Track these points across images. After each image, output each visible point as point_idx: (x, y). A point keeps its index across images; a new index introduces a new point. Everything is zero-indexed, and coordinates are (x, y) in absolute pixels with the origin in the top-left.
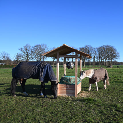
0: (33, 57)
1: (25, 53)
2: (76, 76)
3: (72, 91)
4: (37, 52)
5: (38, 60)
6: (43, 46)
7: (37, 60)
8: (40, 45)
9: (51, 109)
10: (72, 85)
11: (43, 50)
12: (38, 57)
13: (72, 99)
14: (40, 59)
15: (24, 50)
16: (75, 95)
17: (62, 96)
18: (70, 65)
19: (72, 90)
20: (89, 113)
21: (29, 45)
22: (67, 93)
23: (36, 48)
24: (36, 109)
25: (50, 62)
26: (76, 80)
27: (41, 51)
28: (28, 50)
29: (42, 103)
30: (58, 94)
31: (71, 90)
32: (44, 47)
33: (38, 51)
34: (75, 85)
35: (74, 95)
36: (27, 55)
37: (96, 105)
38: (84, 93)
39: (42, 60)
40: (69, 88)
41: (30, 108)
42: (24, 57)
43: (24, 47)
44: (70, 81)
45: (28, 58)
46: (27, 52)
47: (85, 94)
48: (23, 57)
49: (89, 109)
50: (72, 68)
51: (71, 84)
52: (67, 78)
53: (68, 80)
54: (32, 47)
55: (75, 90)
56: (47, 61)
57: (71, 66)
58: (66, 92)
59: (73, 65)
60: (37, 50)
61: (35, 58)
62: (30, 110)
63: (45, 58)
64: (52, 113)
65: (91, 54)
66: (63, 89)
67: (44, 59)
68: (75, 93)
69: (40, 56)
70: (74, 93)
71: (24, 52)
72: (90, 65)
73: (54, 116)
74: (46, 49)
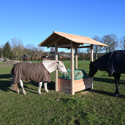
5: (108, 51)
21: (97, 36)
32: (113, 37)
36: (96, 47)
45: (97, 50)
61: (104, 49)
74: (115, 39)
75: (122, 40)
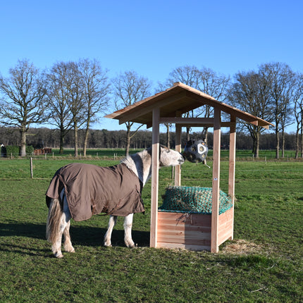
0: (47, 112)
1: (15, 99)
2: (214, 185)
3: (201, 236)
4: (60, 92)
5: (65, 124)
6: (86, 68)
7: (61, 126)
8: (72, 66)
9: (140, 278)
10: (201, 213)
11: (84, 85)
12: (67, 112)
13: (200, 258)
14: (75, 120)
15: (13, 87)
16: (212, 247)
17: (167, 251)
18: (196, 148)
19: (203, 231)
20: (250, 290)
21: (29, 65)
22: (185, 240)
23: (57, 76)
24: (97, 276)
25: (112, 132)
26: (215, 199)
27: (76, 90)
28: (28, 87)
29: (110, 263)
30: (156, 243)
31: (198, 229)
32: (90, 71)
33: (65, 89)
34: (210, 214)
35: (206, 247)
36: (24, 105)
37: (275, 273)
38: (241, 244)
39: (83, 126)
40: (192, 224)
41: (79, 272)
42: (11, 112)
43: (13, 72)
44: (196, 204)
45: (25, 117)
46: (21, 94)
47: (244, 247)
48: (7, 115)
49: (252, 282)
50: (200, 160)
51: (197, 213)
52: (185, 191)
53: (190, 199)
54: (40, 72)
55: (210, 231)
56: (101, 129)
57: (199, 152)
58: (183, 237)
59: (206, 149)
60: (60, 83)
61: (53, 117)
62: (80, 277)
63: (92, 118)
64: (143, 286)
65: (287, 102)
66: (171, 228)
67: (88, 120)
68: (210, 241)
69: (74, 111)
70: (207, 243)
71: (11, 94)
72: (281, 148)
73: (150, 292)
74: (98, 80)
75: (122, 84)
